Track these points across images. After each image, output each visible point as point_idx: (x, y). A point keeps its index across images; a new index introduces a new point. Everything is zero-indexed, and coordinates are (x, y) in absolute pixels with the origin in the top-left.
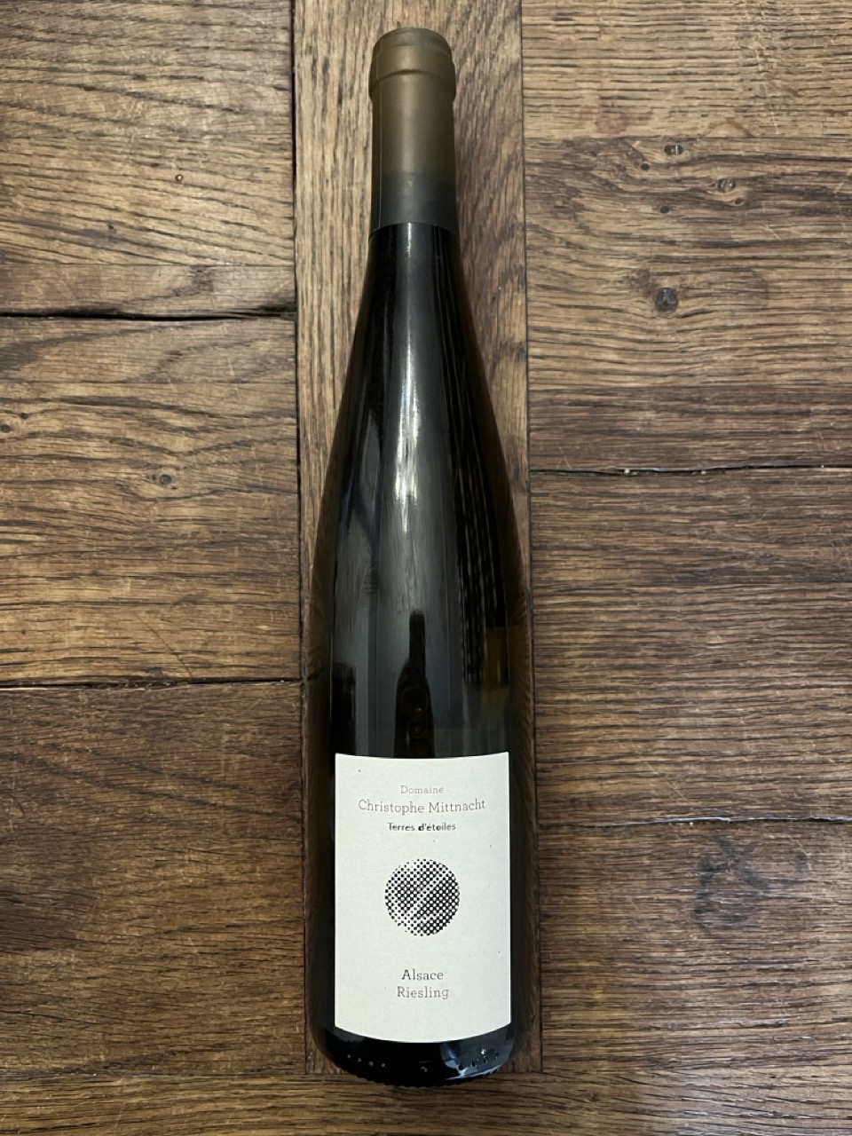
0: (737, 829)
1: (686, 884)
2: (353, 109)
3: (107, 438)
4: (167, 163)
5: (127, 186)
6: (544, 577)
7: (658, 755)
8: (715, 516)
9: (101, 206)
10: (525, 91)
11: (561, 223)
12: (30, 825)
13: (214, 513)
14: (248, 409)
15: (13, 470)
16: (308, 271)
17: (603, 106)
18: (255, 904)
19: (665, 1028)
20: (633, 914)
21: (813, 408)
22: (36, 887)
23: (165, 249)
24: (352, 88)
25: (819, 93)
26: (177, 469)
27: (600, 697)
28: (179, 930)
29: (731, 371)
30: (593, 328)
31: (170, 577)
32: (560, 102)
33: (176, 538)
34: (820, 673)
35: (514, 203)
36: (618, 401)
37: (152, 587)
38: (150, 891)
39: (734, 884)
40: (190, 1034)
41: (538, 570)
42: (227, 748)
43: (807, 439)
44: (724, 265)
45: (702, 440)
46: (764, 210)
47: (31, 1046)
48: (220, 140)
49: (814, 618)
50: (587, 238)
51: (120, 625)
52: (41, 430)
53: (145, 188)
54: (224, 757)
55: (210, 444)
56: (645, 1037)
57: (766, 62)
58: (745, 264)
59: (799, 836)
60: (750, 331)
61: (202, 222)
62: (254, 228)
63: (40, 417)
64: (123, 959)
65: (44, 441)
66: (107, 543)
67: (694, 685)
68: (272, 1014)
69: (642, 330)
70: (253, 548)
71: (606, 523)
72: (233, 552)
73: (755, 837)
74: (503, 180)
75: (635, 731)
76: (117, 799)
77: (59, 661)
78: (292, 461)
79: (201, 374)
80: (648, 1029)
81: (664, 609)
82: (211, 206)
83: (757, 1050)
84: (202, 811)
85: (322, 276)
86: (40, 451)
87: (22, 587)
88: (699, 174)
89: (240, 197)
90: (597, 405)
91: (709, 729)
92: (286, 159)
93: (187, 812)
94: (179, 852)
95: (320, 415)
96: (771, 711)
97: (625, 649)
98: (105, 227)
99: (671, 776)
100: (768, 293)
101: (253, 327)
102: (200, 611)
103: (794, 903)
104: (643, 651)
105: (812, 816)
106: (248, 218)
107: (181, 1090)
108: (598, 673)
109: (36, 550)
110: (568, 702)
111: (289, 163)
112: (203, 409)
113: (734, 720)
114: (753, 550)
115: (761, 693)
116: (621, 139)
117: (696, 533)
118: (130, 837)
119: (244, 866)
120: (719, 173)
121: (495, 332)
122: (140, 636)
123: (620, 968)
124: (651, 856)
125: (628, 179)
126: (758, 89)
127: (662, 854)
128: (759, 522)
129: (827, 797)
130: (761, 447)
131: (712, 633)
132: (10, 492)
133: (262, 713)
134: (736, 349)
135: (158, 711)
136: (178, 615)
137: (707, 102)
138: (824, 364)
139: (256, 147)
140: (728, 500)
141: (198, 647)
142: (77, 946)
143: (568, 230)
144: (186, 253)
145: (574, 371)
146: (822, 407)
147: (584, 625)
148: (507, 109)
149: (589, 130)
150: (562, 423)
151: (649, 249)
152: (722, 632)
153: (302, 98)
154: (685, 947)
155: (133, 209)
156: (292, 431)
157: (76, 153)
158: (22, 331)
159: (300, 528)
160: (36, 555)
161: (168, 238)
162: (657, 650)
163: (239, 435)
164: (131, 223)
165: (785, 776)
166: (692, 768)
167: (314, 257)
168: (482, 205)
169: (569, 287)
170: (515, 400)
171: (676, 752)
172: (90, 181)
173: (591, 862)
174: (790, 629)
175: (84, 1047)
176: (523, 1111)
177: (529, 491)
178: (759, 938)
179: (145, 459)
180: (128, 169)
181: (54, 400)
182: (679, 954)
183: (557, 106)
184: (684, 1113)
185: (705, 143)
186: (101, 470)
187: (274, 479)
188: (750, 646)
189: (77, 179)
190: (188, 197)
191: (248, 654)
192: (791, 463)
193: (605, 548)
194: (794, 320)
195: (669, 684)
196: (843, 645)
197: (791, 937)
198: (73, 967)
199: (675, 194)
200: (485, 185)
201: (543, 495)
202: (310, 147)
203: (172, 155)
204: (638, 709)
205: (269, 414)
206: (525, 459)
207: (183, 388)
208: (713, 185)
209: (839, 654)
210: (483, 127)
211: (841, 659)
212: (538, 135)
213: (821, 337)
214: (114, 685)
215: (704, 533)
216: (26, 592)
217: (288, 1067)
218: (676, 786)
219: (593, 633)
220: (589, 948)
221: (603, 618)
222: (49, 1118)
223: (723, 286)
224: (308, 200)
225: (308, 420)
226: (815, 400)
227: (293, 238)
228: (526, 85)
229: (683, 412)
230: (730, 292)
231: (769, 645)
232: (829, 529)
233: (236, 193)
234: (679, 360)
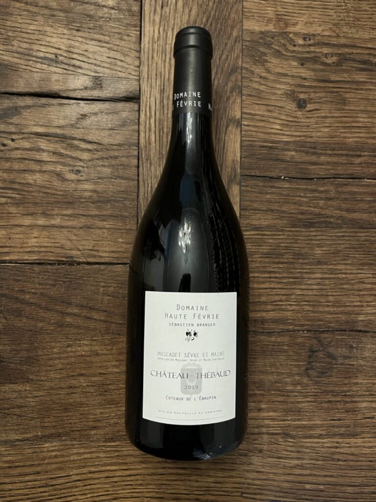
0: (325, 334)
1: (302, 358)
2: (168, 11)
3: (51, 152)
4: (83, 30)
5: (65, 38)
6: (245, 222)
7: (292, 301)
8: (319, 199)
9: (52, 47)
10: (244, 9)
11: (258, 68)
12: (10, 327)
13: (100, 188)
14: (117, 142)
15: (7, 164)
16: (146, 82)
17: (277, 18)
18: (113, 364)
19: (291, 420)
20: (279, 370)
21: (362, 154)
22: (12, 355)
23: (80, 67)
24: (168, 2)
25: (368, 20)
26: (83, 167)
27: (268, 275)
28: (77, 375)
29: (327, 136)
30: (270, 114)
31: (79, 216)
32: (259, 15)
33: (82, 198)
34: (362, 268)
35: (238, 57)
36: (280, 146)
37: (70, 220)
38: (64, 358)
39: (323, 358)
40: (81, 422)
41: (243, 219)
42: (102, 293)
43: (359, 167)
44: (327, 90)
45: (315, 165)
46: (344, 67)
47: (6, 429)
48: (108, 21)
49: (360, 244)
50: (269, 75)
51: (55, 237)
52: (21, 147)
53: (73, 40)
54: (101, 297)
55: (99, 157)
56: (283, 424)
57: (346, 5)
58: (336, 90)
59: (351, 337)
60: (337, 119)
61: (99, 57)
62: (122, 61)
63: (20, 141)
64: (52, 388)
65: (22, 152)
66: (50, 199)
67: (308, 271)
68: (118, 413)
69: (291, 116)
70: (116, 204)
71: (273, 200)
72: (107, 205)
73: (333, 338)
74: (233, 47)
75: (283, 290)
76: (51, 315)
77: (26, 252)
78: (135, 166)
79: (95, 125)
80: (284, 420)
81: (297, 238)
82: (102, 50)
83: (331, 431)
84: (90, 322)
85: (151, 85)
86: (19, 156)
87: (9, 218)
88: (317, 50)
89: (116, 47)
90: (271, 148)
91: (314, 291)
92: (137, 31)
93: (83, 322)
94: (79, 340)
95: (149, 146)
96: (340, 283)
97: (280, 255)
98: (53, 57)
99: (297, 311)
100: (345, 103)
101: (120, 105)
102: (92, 232)
103: (349, 366)
104: (288, 256)
105: (356, 328)
106: (118, 56)
107: (76, 448)
108: (267, 265)
109: (17, 202)
110: (254, 277)
111: (138, 33)
112: (96, 141)
113: (325, 287)
114: (335, 213)
115: (337, 276)
116: (285, 32)
117: (312, 205)
118: (56, 333)
119: (108, 347)
120: (325, 50)
121: (227, 114)
122: (63, 242)
123: (273, 394)
124: (288, 345)
125: (287, 50)
126: (342, 16)
127: (293, 345)
128: (338, 202)
129: (363, 321)
130: (340, 170)
131: (317, 249)
132: (5, 174)
133: (118, 278)
134: (331, 127)
135: (71, 276)
136: (81, 233)
137: (321, 20)
138: (368, 135)
139: (124, 25)
140: (326, 191)
141: (90, 248)
142: (30, 382)
143: (260, 71)
144: (90, 70)
145: (261, 132)
146: (366, 153)
147: (262, 244)
148: (236, 16)
149: (271, 28)
150: (255, 155)
151: (295, 81)
152: (321, 249)
153: (146, 5)
154: (301, 385)
155: (66, 49)
156: (136, 153)
157: (42, 23)
158: (13, 101)
159: (138, 196)
160: (17, 203)
161: (82, 63)
162: (294, 256)
163: (113, 153)
164: (66, 55)
165: (346, 311)
166: (307, 307)
167: (148, 76)
168: (224, 57)
169: (260, 96)
170: (235, 144)
171: (300, 300)
172: (48, 36)
173: (262, 348)
174: (349, 248)
175: (31, 429)
176: (228, 457)
177: (240, 184)
178: (332, 381)
179: (69, 162)
180: (66, 31)
181: (27, 133)
182: (298, 388)
183: (257, 17)
184: (299, 458)
185: (320, 37)
186: (49, 166)
187: (128, 174)
188: (333, 255)
189: (42, 34)
190: (92, 45)
191: (113, 252)
192: (352, 176)
193: (272, 211)
194: (355, 115)
195: (298, 271)
196: (372, 256)
197: (346, 381)
198: (28, 392)
199: (307, 58)
200: (225, 48)
201: (246, 186)
202: (148, 26)
203: (85, 26)
204: (284, 281)
205: (126, 145)
206: (239, 170)
207: (86, 132)
208: (323, 55)
209: (370, 260)
210: (225, 23)
211: (371, 262)
212: (249, 28)
213: (366, 123)
214: (51, 264)
215: (314, 206)
216: (11, 220)
217: (125, 437)
218: (299, 315)
219: (266, 248)
220: (260, 385)
221: (270, 241)
222: (13, 462)
223: (326, 99)
224: (146, 50)
225: (143, 148)
226: (363, 150)
227: (139, 67)
228: (244, 7)
229: (307, 153)
230: (329, 101)
231: (341, 255)
232: (367, 206)
233: (114, 45)
234: (307, 130)
